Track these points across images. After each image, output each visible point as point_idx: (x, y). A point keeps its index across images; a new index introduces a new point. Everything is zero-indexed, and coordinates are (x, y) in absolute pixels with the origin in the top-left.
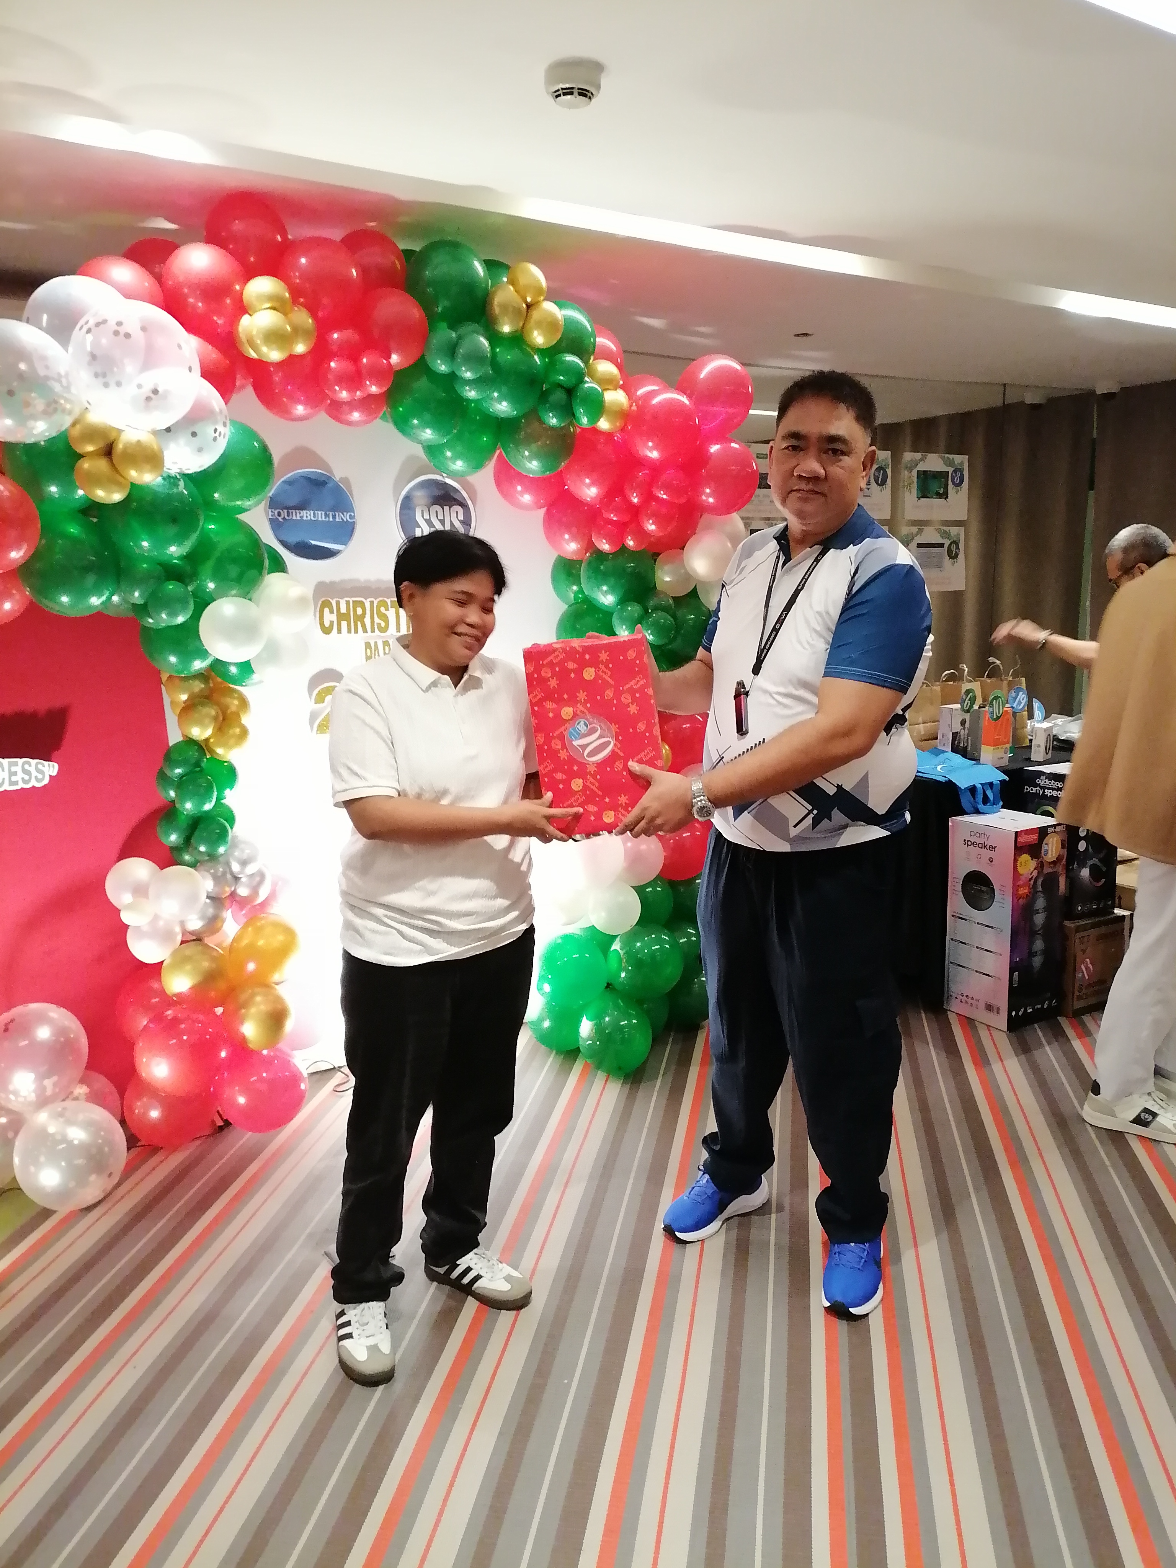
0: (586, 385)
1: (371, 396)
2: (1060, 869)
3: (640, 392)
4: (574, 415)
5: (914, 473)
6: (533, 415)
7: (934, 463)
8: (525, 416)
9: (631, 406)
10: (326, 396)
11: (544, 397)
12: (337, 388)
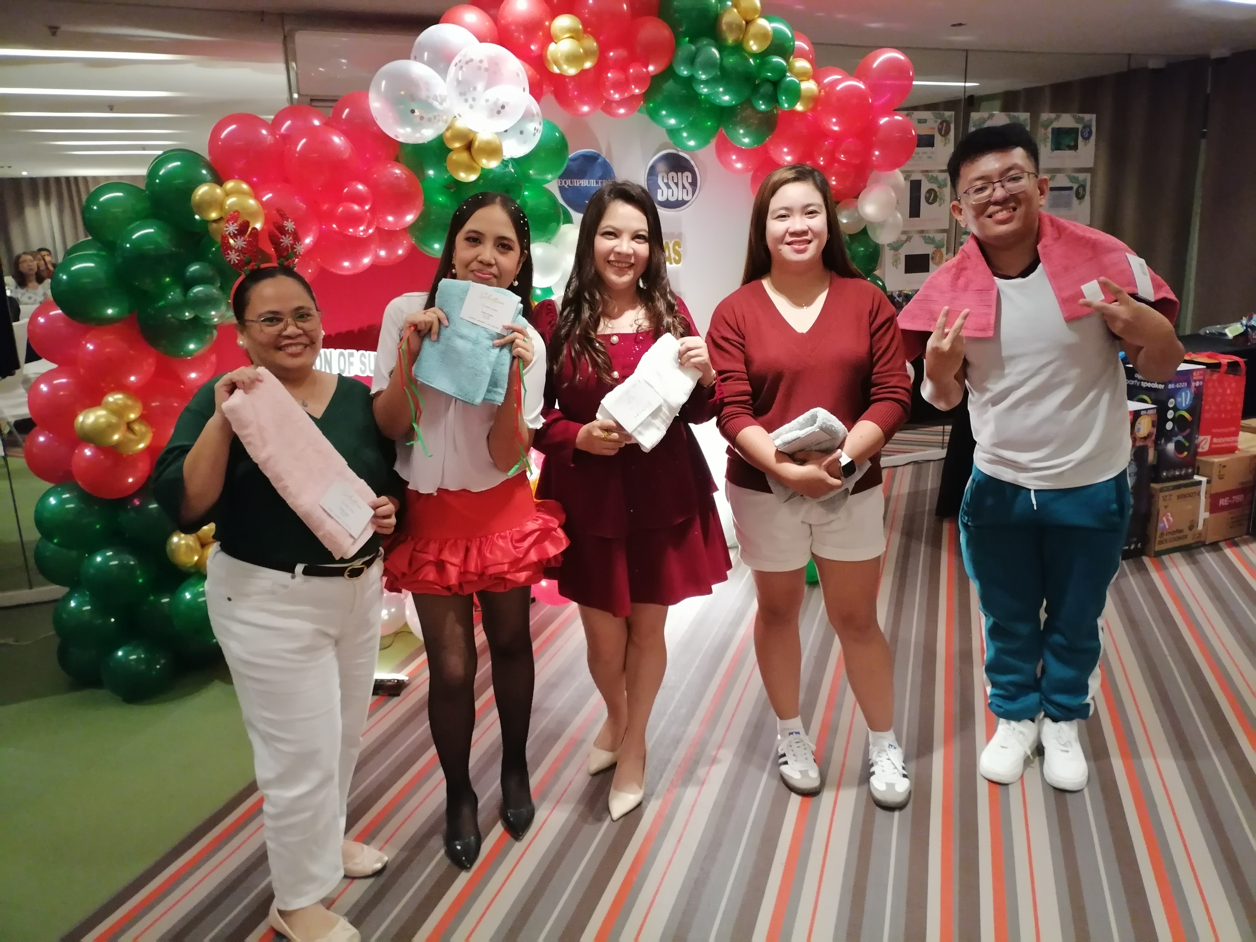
0: (788, 79)
1: (634, 97)
2: (1150, 443)
3: (827, 80)
4: (777, 101)
5: (1050, 130)
6: (748, 103)
7: (1067, 121)
8: (741, 104)
9: (820, 91)
10: (603, 97)
11: (755, 89)
12: (612, 92)
